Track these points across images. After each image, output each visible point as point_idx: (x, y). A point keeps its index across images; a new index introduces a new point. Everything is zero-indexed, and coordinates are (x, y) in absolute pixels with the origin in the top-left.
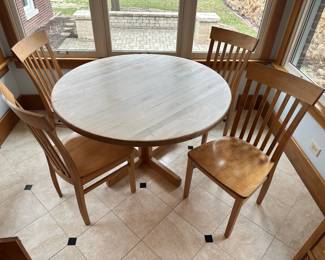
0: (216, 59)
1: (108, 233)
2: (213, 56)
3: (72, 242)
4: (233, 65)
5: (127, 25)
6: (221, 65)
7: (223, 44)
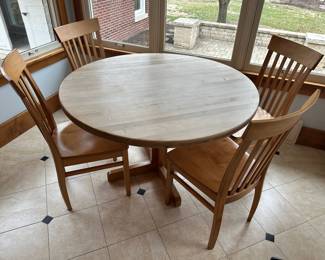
0: (270, 75)
1: (81, 225)
2: (267, 71)
3: (47, 220)
4: (288, 85)
5: (226, 37)
6: (275, 83)
7: (282, 57)
